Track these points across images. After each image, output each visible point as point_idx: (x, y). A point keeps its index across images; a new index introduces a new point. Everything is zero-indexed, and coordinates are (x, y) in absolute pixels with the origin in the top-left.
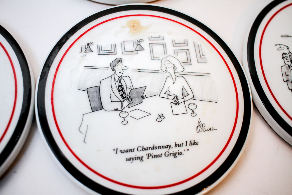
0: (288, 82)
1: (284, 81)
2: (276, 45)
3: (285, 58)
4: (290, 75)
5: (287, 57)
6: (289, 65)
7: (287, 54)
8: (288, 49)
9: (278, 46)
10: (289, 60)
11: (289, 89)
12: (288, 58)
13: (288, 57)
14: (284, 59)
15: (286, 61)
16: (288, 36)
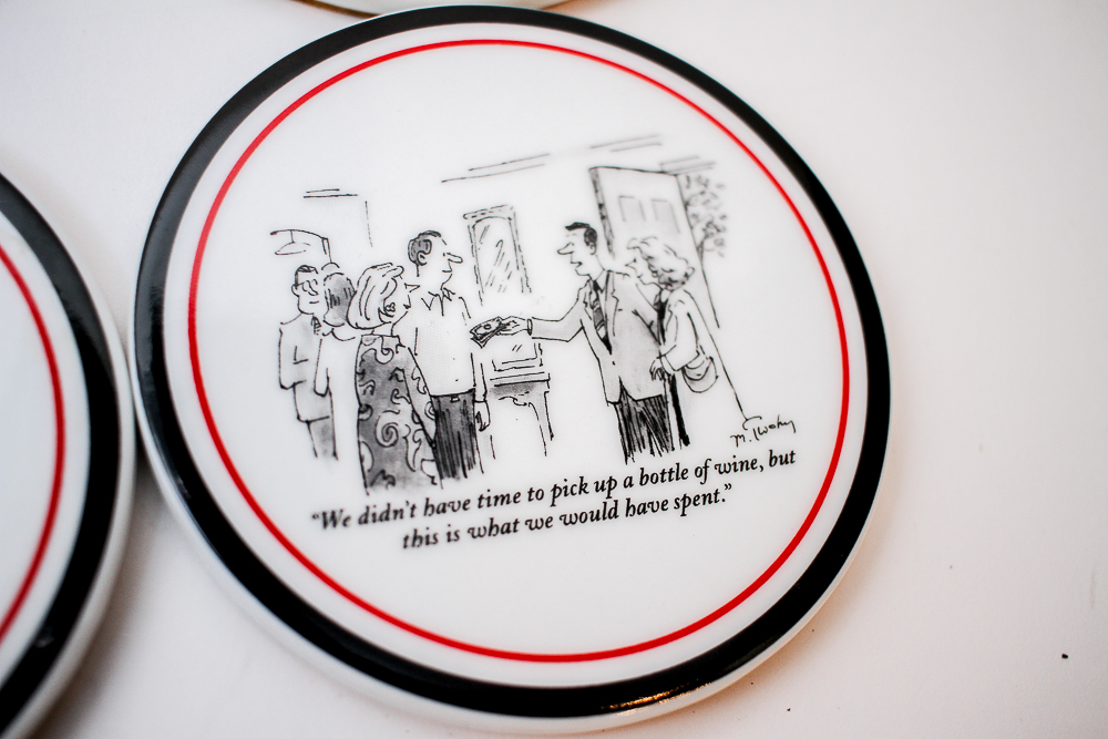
0: (297, 387)
1: (282, 387)
2: (274, 233)
3: (306, 286)
4: (313, 359)
5: (313, 284)
6: (314, 318)
7: (319, 270)
8: (326, 250)
9: (284, 238)
10: (321, 297)
11: (298, 418)
12: (320, 288)
13: (321, 281)
14: (299, 291)
15: (306, 298)
16: (335, 194)
